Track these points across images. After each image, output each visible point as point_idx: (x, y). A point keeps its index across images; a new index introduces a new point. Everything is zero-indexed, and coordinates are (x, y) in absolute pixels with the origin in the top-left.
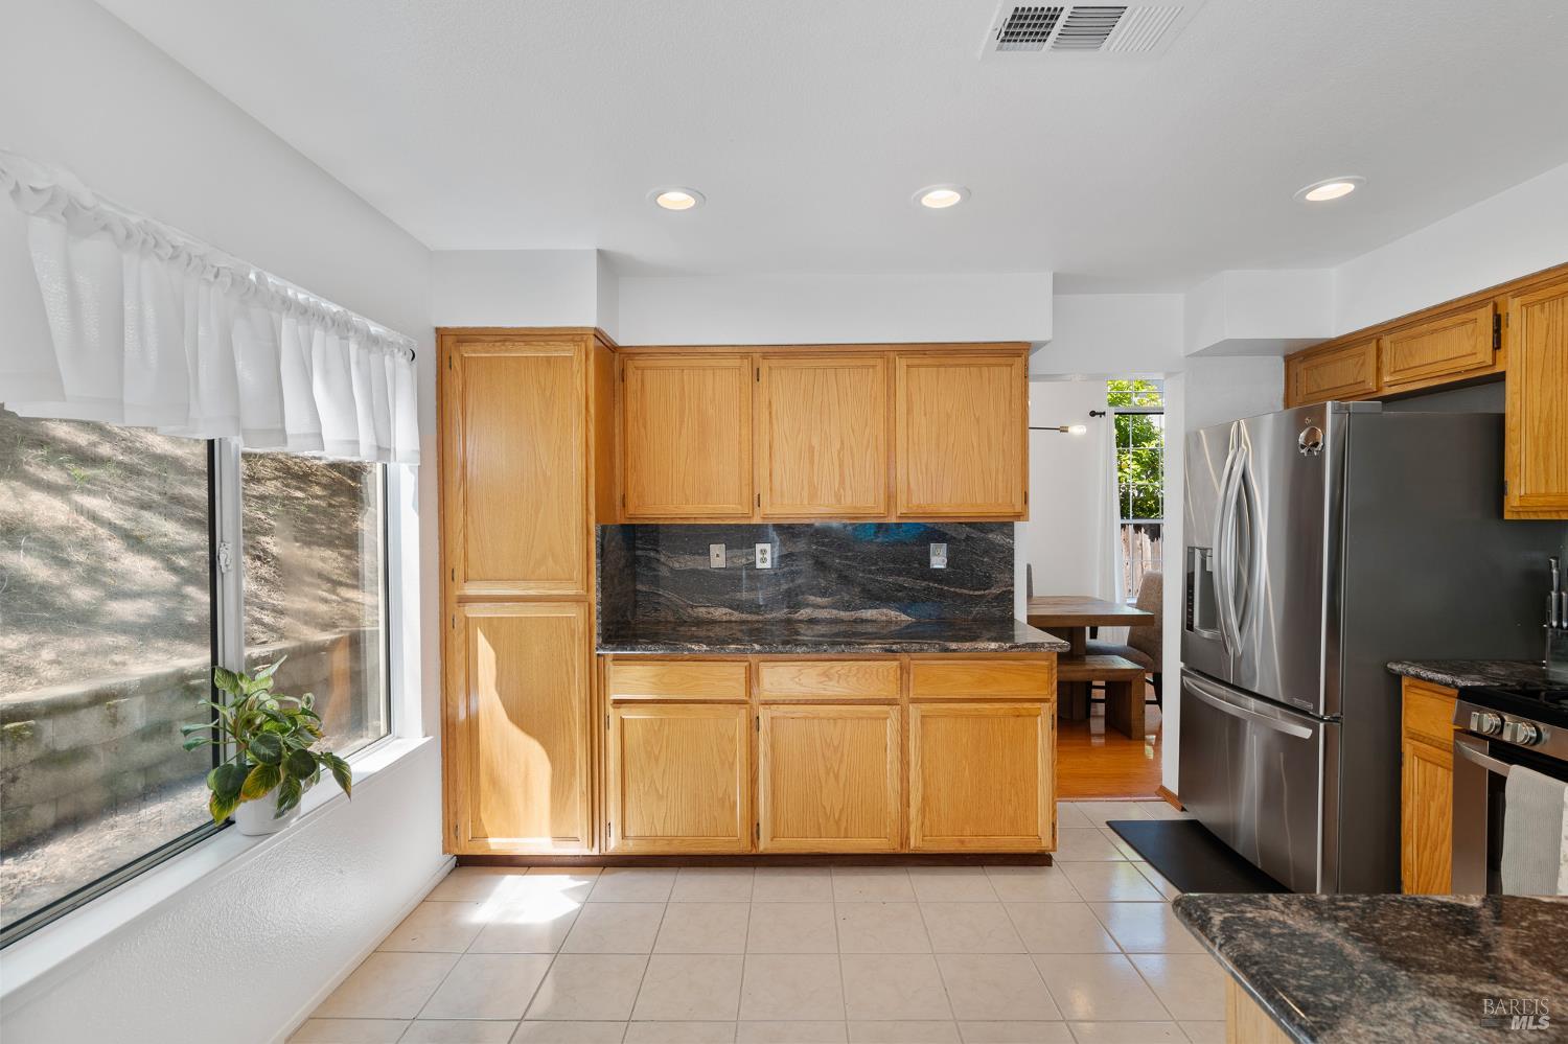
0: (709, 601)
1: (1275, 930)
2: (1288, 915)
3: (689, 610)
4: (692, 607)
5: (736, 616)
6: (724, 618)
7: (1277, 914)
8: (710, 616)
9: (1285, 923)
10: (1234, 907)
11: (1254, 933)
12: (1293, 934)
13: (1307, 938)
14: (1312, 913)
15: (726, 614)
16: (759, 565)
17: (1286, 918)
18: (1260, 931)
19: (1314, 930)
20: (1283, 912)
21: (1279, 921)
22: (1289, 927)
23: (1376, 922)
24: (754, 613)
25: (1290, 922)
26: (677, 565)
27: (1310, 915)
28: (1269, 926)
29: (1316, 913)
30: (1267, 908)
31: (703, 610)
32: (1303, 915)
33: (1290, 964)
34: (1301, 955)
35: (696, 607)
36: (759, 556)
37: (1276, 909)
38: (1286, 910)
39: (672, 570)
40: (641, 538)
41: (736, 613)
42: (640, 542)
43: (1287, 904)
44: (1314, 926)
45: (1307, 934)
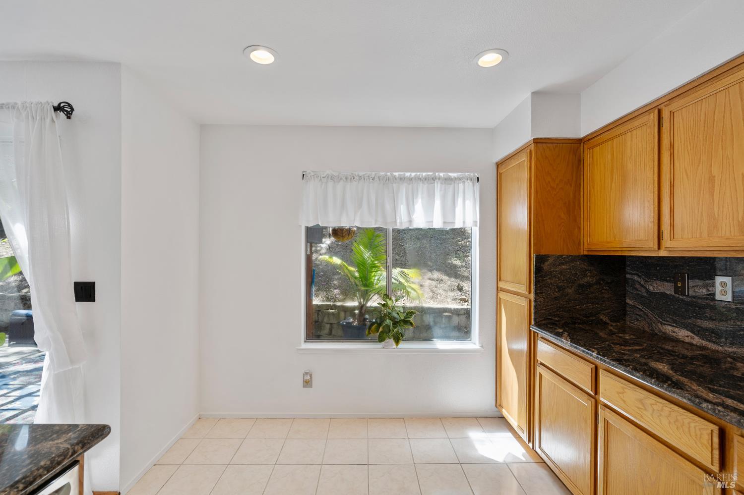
0: (675, 321)
1: (55, 436)
2: (54, 444)
3: (659, 325)
4: (661, 323)
5: (697, 340)
6: (687, 340)
7: (59, 441)
8: (674, 334)
9: (53, 441)
10: (80, 432)
11: (62, 430)
12: (46, 439)
13: (38, 442)
14: (43, 452)
15: (688, 336)
16: (718, 297)
17: (54, 443)
18: (60, 432)
19: (37, 447)
20: (57, 444)
21: (56, 440)
22: (50, 441)
23: (7, 469)
24: (714, 342)
25: (51, 442)
26: (651, 288)
27: (43, 451)
28: (58, 436)
29: (41, 453)
30: (66, 441)
31: (670, 328)
32: (47, 448)
33: (40, 431)
34: (37, 435)
35: (665, 324)
36: (718, 288)
37: (61, 443)
38: (56, 445)
39: (648, 291)
40: (629, 266)
41: (697, 338)
42: (629, 268)
43: (58, 448)
44: (38, 449)
45: (40, 443)
